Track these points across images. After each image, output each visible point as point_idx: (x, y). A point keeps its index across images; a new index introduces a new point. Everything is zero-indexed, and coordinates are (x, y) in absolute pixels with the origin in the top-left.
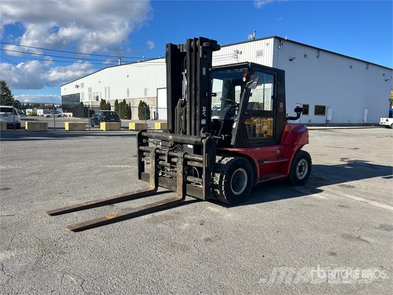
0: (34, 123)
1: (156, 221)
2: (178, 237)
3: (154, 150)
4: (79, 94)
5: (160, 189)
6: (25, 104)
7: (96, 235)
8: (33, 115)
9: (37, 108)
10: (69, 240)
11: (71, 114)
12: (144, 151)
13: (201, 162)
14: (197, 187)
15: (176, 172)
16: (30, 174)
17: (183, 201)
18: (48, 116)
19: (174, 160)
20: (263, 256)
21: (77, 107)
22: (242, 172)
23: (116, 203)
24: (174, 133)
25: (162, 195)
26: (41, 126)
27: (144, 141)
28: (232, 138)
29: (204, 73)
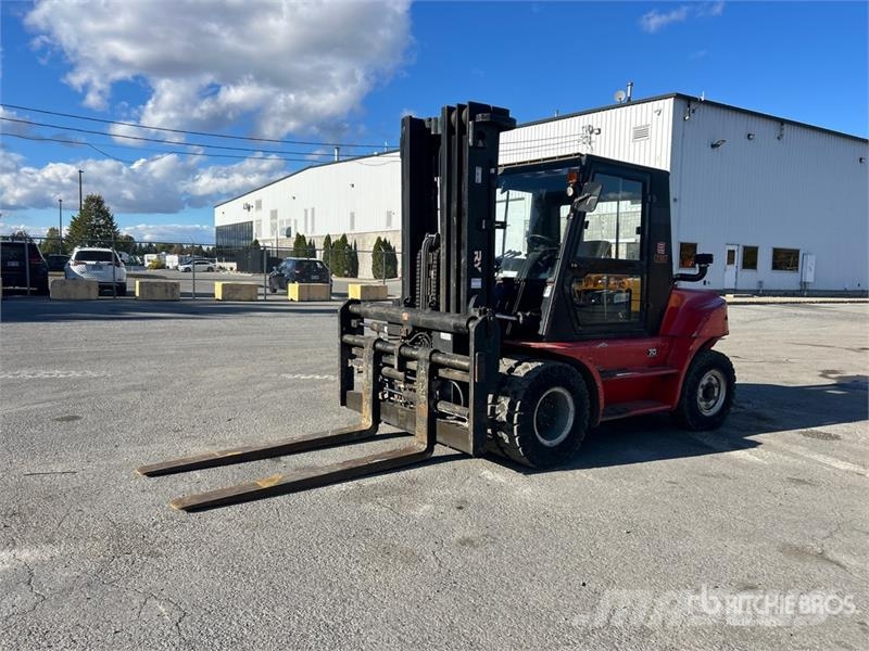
0: (152, 284)
1: (363, 496)
2: (402, 533)
3: (371, 343)
4: (252, 222)
5: (383, 429)
6: (143, 245)
7: (229, 520)
8: (157, 268)
9: (168, 252)
10: (173, 528)
11: (234, 265)
12: (354, 346)
13: (466, 370)
14: (458, 425)
15: (415, 391)
16: (125, 390)
17: (428, 456)
18: (188, 270)
19: (412, 365)
20: (584, 584)
21: (247, 249)
22: (563, 395)
23: (285, 455)
24: (414, 306)
25: (386, 441)
26: (166, 291)
27: (354, 323)
28: (541, 319)
29: (479, 179)
